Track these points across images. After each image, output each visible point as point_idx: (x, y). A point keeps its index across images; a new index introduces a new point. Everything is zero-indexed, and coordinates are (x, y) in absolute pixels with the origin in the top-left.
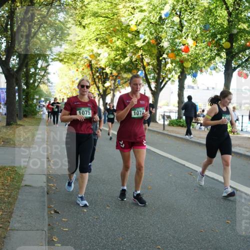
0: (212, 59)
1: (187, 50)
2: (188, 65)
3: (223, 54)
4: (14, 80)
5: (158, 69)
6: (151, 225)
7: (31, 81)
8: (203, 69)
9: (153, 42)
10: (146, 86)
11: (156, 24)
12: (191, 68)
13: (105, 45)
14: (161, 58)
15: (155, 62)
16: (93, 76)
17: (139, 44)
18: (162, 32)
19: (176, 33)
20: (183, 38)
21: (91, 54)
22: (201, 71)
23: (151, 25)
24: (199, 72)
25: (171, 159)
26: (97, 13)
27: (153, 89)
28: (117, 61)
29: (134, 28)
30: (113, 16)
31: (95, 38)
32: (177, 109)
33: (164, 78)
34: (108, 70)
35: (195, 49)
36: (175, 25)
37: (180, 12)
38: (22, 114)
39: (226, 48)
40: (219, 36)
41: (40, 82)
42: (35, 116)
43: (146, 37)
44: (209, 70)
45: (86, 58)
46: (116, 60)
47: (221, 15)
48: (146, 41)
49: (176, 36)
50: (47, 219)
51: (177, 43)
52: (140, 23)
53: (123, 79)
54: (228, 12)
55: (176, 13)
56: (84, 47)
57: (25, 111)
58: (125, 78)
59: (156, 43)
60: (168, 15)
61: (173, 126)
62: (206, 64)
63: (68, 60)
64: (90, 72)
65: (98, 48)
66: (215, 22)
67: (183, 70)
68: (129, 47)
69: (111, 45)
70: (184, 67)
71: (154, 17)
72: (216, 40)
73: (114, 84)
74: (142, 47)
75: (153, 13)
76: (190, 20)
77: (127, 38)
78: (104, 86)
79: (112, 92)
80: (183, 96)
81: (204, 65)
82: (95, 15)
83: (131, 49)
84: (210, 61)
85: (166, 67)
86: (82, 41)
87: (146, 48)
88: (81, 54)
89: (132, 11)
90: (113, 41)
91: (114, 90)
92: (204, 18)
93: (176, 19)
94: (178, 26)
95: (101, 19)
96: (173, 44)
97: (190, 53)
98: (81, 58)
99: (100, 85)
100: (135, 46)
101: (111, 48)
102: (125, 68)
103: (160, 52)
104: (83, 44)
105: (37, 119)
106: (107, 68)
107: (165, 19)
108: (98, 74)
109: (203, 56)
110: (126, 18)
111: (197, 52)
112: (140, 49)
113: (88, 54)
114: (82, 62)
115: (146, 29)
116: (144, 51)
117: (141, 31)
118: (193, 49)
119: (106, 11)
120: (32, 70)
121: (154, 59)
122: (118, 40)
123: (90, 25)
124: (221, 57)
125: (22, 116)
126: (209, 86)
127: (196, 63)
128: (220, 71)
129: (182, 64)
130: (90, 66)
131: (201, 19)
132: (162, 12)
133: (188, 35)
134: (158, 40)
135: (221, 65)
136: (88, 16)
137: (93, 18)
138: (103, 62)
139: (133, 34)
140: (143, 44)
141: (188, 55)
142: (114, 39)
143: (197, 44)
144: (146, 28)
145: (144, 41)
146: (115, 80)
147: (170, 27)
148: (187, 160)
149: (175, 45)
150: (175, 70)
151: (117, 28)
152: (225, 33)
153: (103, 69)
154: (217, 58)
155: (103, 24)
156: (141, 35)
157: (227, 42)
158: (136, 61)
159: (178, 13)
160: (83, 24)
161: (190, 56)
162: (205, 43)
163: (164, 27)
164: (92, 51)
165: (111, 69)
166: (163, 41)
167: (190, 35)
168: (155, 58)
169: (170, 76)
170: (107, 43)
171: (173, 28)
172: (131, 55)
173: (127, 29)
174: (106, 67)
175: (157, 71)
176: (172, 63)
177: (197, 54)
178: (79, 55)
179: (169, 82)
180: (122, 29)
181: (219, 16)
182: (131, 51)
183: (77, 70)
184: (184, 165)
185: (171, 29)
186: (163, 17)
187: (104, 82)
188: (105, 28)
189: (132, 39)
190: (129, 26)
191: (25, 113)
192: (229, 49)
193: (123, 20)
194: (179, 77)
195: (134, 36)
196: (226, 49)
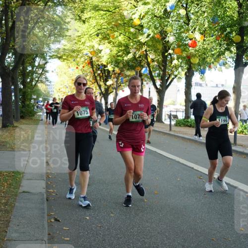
0: (221, 54)
1: (194, 45)
2: (195, 61)
3: (234, 49)
4: (10, 79)
5: (163, 66)
6: (158, 233)
7: (28, 80)
8: (212, 64)
9: (158, 36)
10: (151, 84)
11: (161, 18)
12: (199, 64)
13: (106, 41)
14: (166, 54)
15: (160, 58)
16: (94, 73)
17: (143, 39)
18: (167, 25)
19: (182, 27)
20: (190, 32)
21: (92, 50)
22: (210, 67)
23: (155, 18)
24: (207, 68)
25: (179, 162)
26: (97, 6)
27: (159, 87)
28: (119, 58)
29: (137, 22)
30: (115, 9)
31: (96, 33)
32: (184, 108)
33: (170, 75)
34: (110, 68)
35: (203, 44)
36: (182, 18)
37: (187, 5)
38: (19, 115)
39: (236, 42)
40: (228, 30)
41: (37, 81)
42: (33, 118)
43: (150, 32)
44: (218, 66)
45: (86, 54)
46: (118, 56)
47: (230, 7)
48: (151, 36)
49: (183, 30)
50: (47, 228)
51: (183, 38)
52: (144, 16)
53: (126, 77)
54: (238, 4)
55: (182, 6)
56: (84, 43)
57: (22, 112)
58: (129, 76)
59: (161, 38)
60: (174, 8)
61: (180, 126)
62: (214, 59)
63: (67, 57)
64: (91, 69)
65: (100, 44)
66: (224, 14)
67: (190, 66)
68: (132, 42)
69: (113, 41)
70: (191, 63)
71: (158, 9)
72: (225, 33)
73: (117, 82)
74: (146, 42)
75: (157, 6)
76: (197, 12)
77: (130, 33)
78: (105, 85)
79: (114, 91)
80: (190, 94)
81: (213, 60)
82: (96, 8)
83: (134, 44)
84: (219, 56)
85: (172, 63)
86: (82, 37)
87: (150, 43)
88: (81, 50)
89: (135, 4)
90: (115, 36)
91: (116, 89)
92: (212, 10)
93: (183, 12)
94: (185, 19)
95: (102, 12)
96: (179, 38)
97: (197, 48)
98: (81, 55)
99: (102, 83)
100: (139, 41)
101: (113, 44)
102: (129, 65)
103: (165, 47)
104: (83, 40)
105: (35, 120)
106: (109, 66)
107: (170, 12)
108: (99, 72)
109: (212, 51)
110: (129, 12)
111: (206, 46)
112: (144, 44)
113: (88, 50)
114: (83, 59)
115: (150, 23)
116: (149, 46)
117: (145, 25)
118: (200, 44)
119: (108, 4)
120: (30, 68)
121: (159, 55)
122: (120, 36)
123: (91, 20)
124: (231, 52)
125: (19, 117)
126: (218, 83)
127: (204, 58)
128: (230, 66)
129: (189, 59)
130: (91, 63)
131: (209, 11)
132: (167, 4)
133: (195, 29)
134: (163, 34)
135: (231, 60)
136: (88, 10)
137: (94, 12)
138: (104, 58)
139: (136, 29)
140: (147, 39)
141: (196, 51)
142: (116, 34)
143: (205, 38)
144: (150, 21)
145: (149, 35)
146: (118, 78)
147: (175, 21)
148: (196, 163)
149: (181, 40)
150: (181, 66)
151: (119, 22)
152: (235, 26)
153: (105, 66)
154: (227, 53)
155: (104, 18)
156: (144, 30)
157: (237, 36)
158: (140, 57)
159: (185, 5)
160: (83, 18)
161: (198, 51)
162: (214, 37)
163: (170, 20)
164: (93, 47)
165: (113, 66)
166: (168, 35)
167: (197, 29)
168: (161, 54)
169: (176, 73)
170: (108, 39)
171: (179, 21)
172: (134, 50)
173: (129, 23)
174: (108, 64)
175: (162, 68)
176: (178, 59)
177: (205, 49)
178: (79, 51)
179: (175, 80)
180: (125, 23)
181: (229, 8)
182: (134, 46)
183: (77, 68)
184: (193, 168)
185: (176, 22)
186: (169, 9)
187: (106, 81)
188: (106, 22)
189: (135, 34)
190: (132, 20)
191: (22, 114)
192: (239, 43)
193: (125, 13)
194: (186, 74)
195: (137, 31)
196: (236, 44)
